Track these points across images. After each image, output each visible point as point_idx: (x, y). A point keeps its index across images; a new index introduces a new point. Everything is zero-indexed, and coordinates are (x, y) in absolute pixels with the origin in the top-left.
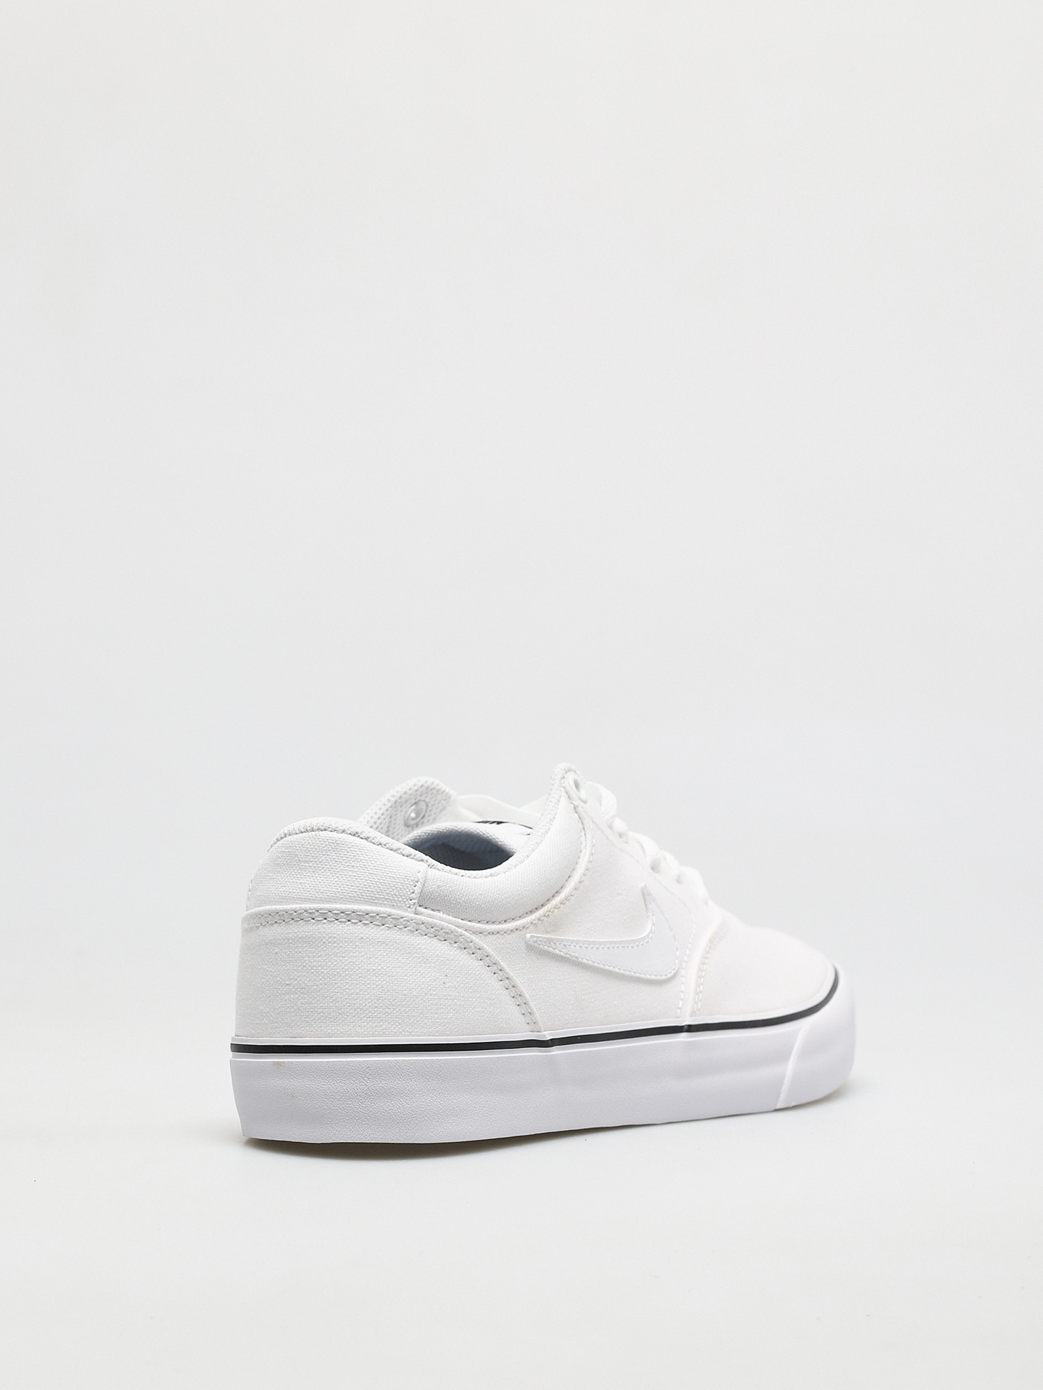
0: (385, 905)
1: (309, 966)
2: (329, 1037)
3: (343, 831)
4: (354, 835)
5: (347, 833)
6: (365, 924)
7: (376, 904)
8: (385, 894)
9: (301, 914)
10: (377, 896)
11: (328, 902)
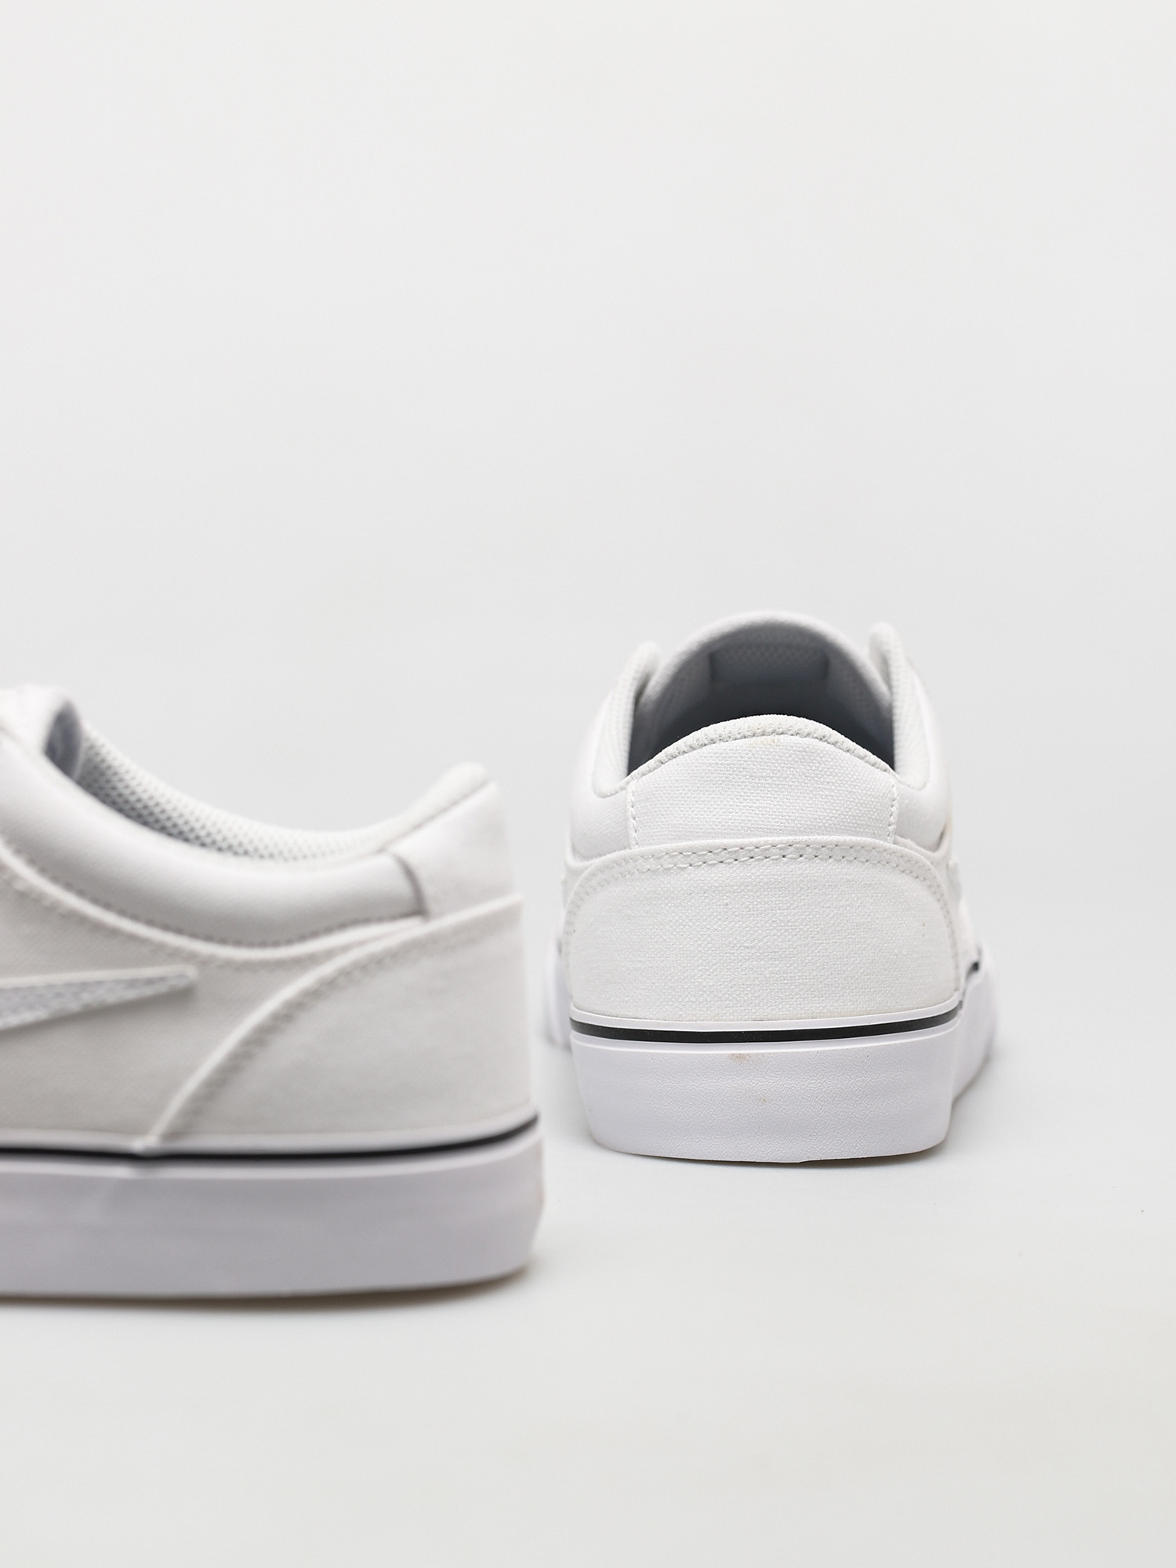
0: (867, 833)
1: (781, 921)
2: (812, 1018)
3: (808, 735)
4: (821, 739)
5: (813, 737)
6: (850, 861)
7: (857, 834)
8: (867, 819)
9: (766, 850)
10: (859, 822)
11: (802, 833)
